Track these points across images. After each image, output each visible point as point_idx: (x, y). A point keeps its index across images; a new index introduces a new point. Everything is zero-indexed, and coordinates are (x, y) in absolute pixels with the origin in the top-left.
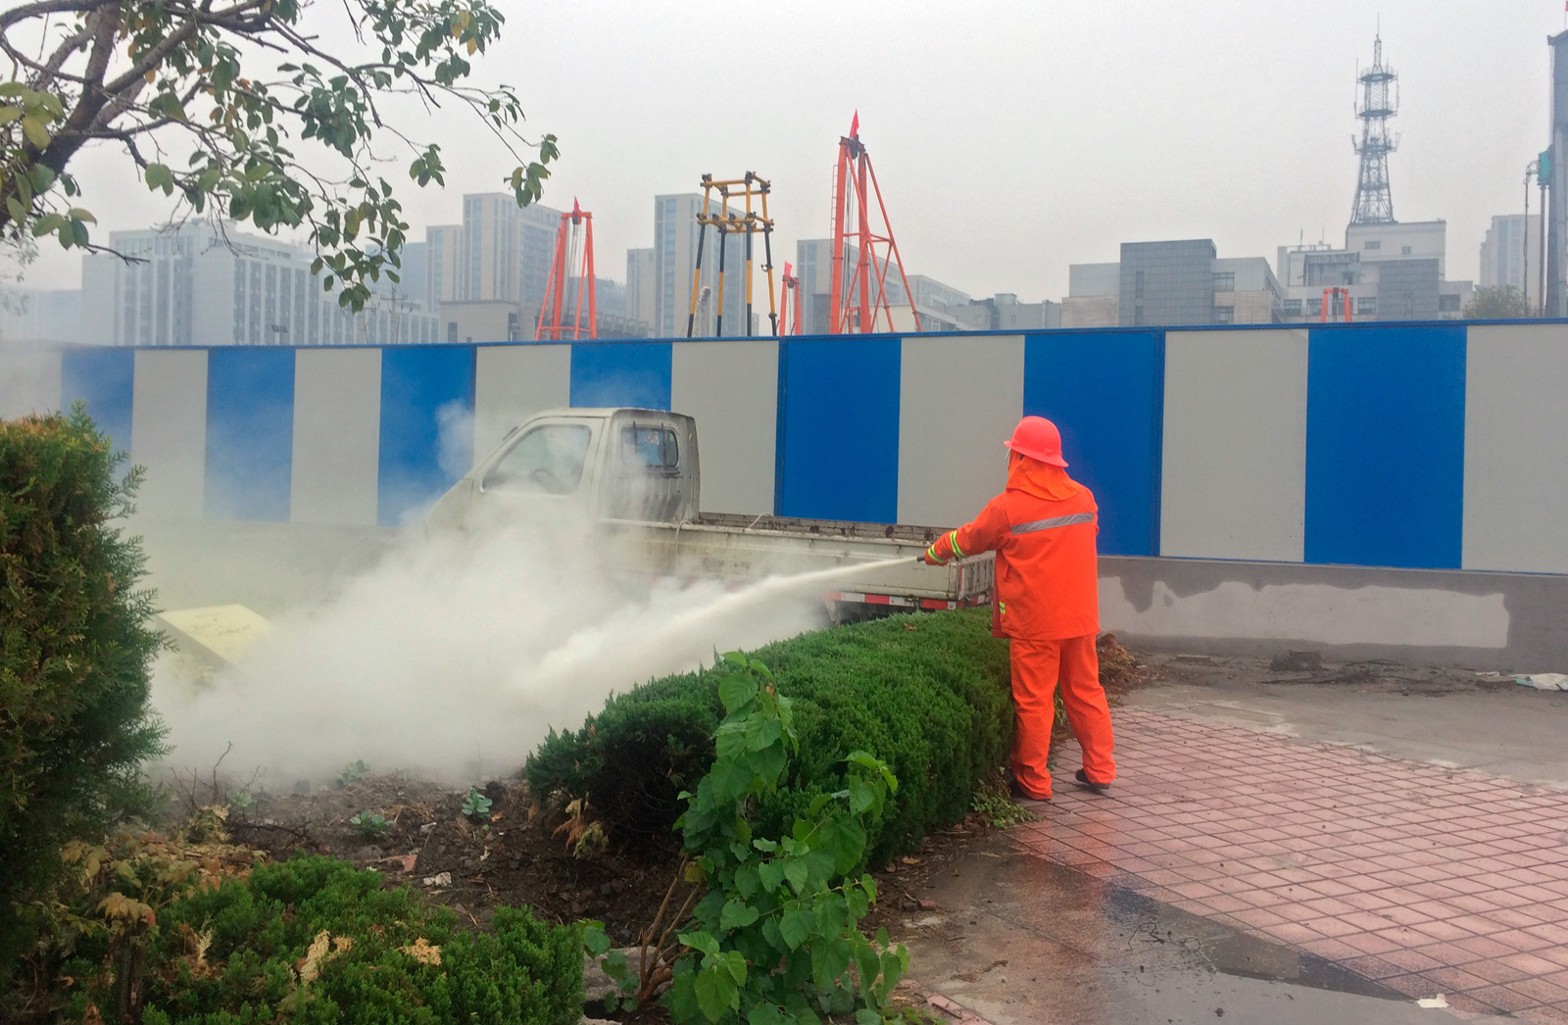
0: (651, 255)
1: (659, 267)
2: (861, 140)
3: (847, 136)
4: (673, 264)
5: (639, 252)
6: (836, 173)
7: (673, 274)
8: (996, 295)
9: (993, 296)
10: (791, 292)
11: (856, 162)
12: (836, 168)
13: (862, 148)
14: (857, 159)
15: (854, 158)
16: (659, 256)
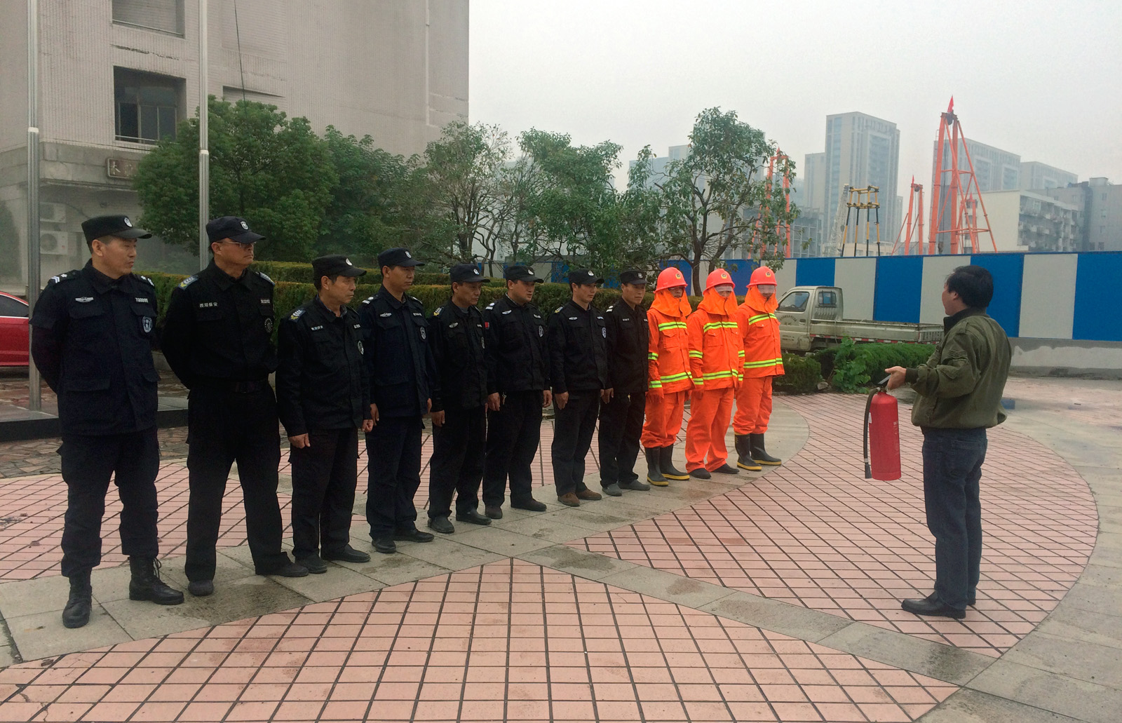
0: (822, 158)
1: (828, 167)
2: (955, 113)
3: (946, 111)
4: (839, 164)
5: (813, 155)
6: (938, 135)
7: (838, 172)
8: (1090, 179)
9: (1088, 180)
10: (916, 194)
11: (951, 127)
12: (938, 132)
13: (955, 118)
14: (952, 125)
15: (950, 123)
16: (828, 160)
